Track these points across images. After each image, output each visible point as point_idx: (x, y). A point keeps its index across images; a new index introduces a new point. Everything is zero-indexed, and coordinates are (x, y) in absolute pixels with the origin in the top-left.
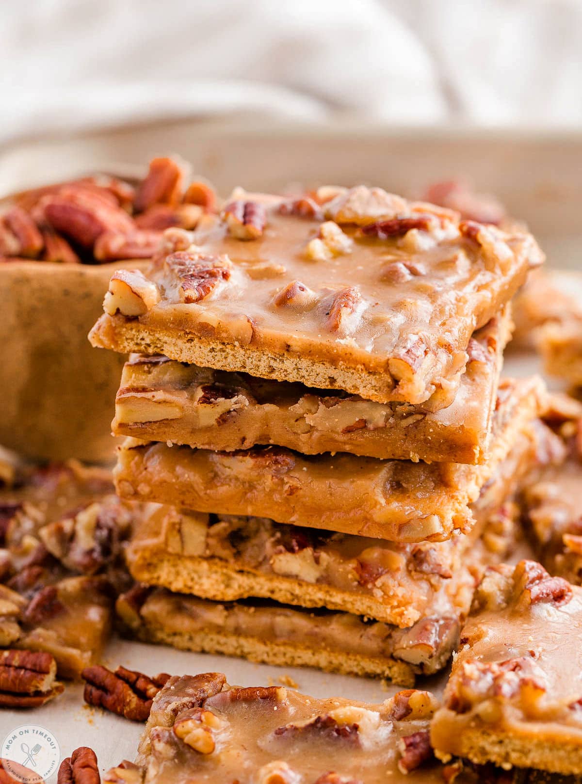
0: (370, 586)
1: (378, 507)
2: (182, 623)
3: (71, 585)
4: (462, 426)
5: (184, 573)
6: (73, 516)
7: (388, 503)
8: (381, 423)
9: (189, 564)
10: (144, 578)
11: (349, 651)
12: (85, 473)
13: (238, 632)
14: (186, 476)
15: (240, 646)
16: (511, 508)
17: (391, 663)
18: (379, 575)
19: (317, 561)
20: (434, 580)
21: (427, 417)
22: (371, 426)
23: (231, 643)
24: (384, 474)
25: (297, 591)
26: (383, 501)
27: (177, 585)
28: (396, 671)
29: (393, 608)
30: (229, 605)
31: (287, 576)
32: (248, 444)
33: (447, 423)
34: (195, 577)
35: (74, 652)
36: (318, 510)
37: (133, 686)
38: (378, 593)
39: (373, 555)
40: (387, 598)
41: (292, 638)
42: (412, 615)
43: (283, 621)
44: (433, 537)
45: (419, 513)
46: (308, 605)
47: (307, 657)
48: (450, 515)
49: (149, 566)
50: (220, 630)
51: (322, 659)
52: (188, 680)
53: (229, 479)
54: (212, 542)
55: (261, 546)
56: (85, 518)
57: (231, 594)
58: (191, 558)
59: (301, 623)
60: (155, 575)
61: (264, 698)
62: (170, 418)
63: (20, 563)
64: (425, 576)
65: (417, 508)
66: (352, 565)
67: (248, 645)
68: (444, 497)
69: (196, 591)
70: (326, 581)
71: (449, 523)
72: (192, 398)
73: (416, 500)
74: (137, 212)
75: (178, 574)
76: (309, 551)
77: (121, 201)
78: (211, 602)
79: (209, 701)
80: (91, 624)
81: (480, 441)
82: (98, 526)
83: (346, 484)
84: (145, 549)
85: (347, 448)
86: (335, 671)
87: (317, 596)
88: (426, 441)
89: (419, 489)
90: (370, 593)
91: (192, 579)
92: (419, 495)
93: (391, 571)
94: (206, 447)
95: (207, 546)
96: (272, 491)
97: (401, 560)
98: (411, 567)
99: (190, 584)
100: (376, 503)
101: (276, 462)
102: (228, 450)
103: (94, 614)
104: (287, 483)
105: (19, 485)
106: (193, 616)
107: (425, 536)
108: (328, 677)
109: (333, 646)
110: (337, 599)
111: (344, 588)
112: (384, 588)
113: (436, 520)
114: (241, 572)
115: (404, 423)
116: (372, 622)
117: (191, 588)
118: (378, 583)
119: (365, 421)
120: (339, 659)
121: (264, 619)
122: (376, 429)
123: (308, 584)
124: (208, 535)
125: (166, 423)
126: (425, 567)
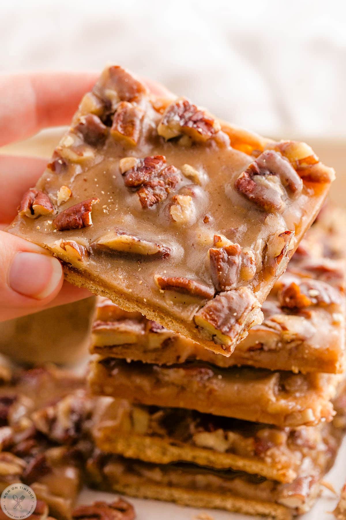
0: (262, 455)
1: (271, 403)
2: (132, 480)
3: (55, 453)
4: (328, 348)
5: (134, 445)
6: (54, 404)
7: (277, 400)
8: (273, 346)
9: (137, 440)
10: (105, 448)
11: (247, 498)
12: (59, 374)
13: (170, 485)
15: (172, 495)
17: (276, 507)
18: (268, 448)
19: (226, 438)
20: (305, 450)
21: (305, 343)
22: (266, 348)
23: (166, 493)
24: (273, 381)
25: (212, 458)
26: (273, 399)
27: (130, 453)
28: (279, 512)
29: (278, 470)
30: (164, 468)
31: (204, 448)
32: (182, 360)
33: (317, 346)
35: (60, 501)
36: (229, 405)
38: (269, 460)
39: (265, 434)
40: (274, 463)
41: (208, 489)
42: (292, 475)
43: (201, 479)
44: (307, 424)
45: (299, 407)
46: (219, 467)
47: (218, 501)
48: (319, 409)
49: (110, 440)
50: (158, 484)
51: (229, 504)
53: (168, 384)
54: (154, 424)
55: (187, 427)
56: (63, 406)
57: (166, 460)
58: (139, 435)
59: (214, 480)
62: (130, 342)
63: (19, 438)
64: (299, 448)
65: (297, 404)
66: (250, 441)
67: (177, 494)
68: (314, 396)
69: (142, 457)
70: (232, 451)
71: (318, 414)
73: (295, 398)
75: (129, 446)
76: (220, 432)
78: (152, 465)
80: (69, 480)
81: (339, 358)
82: (71, 411)
83: (249, 387)
84: (106, 428)
85: (250, 363)
86: (237, 511)
87: (226, 461)
88: (303, 359)
89: (297, 391)
90: (262, 460)
91: (140, 450)
92: (298, 395)
93: (277, 445)
94: (153, 362)
95: (150, 427)
96: (198, 392)
97: (283, 437)
98: (290, 441)
99: (138, 452)
100: (269, 400)
101: (201, 373)
102: (168, 364)
103: (71, 473)
104: (208, 386)
105: (14, 382)
106: (139, 475)
107: (303, 422)
108: (232, 516)
109: (236, 494)
110: (240, 463)
111: (245, 456)
112: (272, 456)
113: (310, 412)
114: (173, 444)
115: (289, 346)
116: (263, 479)
117: (139, 455)
118: (269, 453)
119: (262, 344)
120: (241, 504)
121: (189, 477)
122: (271, 351)
123: (220, 453)
124: (151, 420)
125: (127, 346)
126: (299, 442)
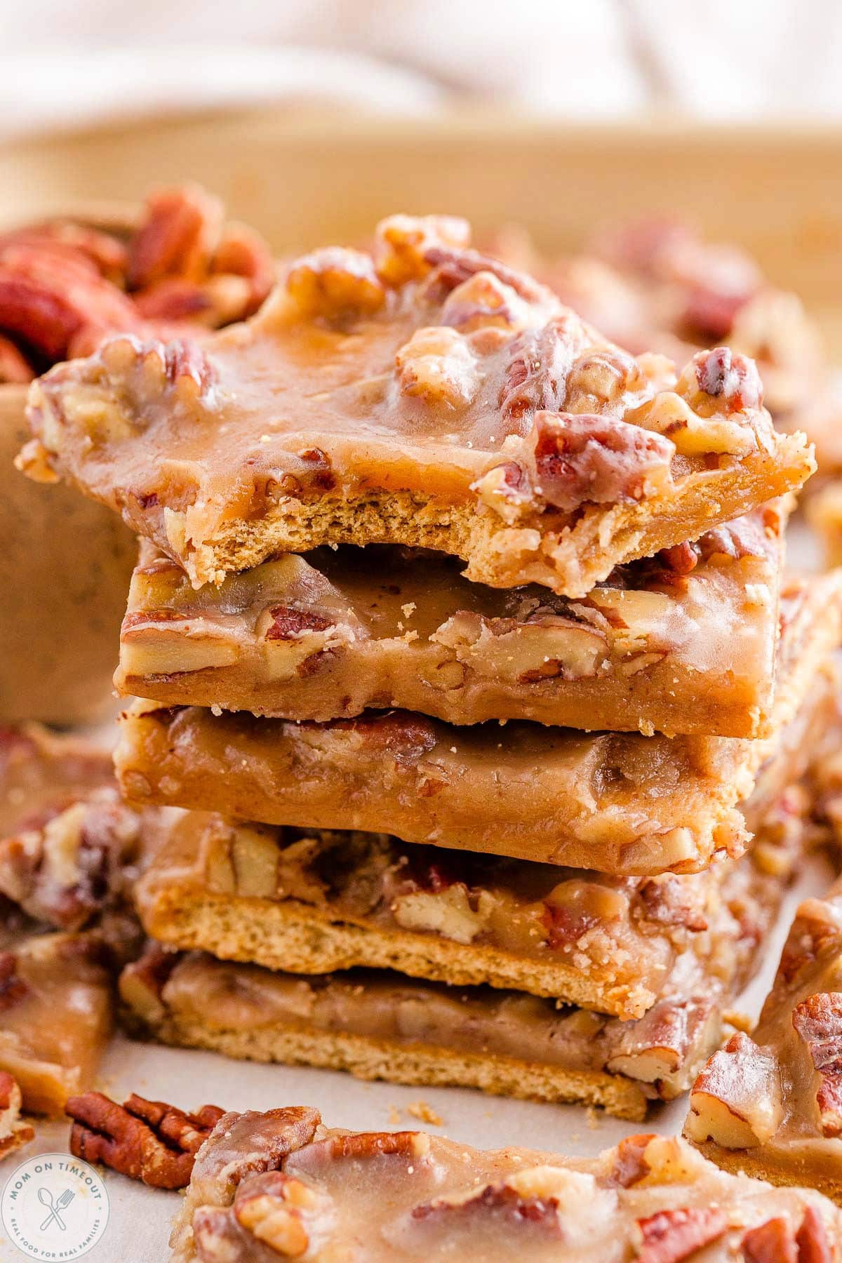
0: (567, 949)
1: (583, 814)
2: (237, 1014)
3: (40, 948)
4: (730, 672)
5: (240, 926)
6: (39, 825)
7: (600, 807)
8: (588, 669)
9: (248, 912)
10: (168, 936)
11: (529, 1059)
12: (54, 746)
13: (335, 1028)
14: (244, 762)
15: (339, 1053)
16: (796, 797)
17: (604, 1079)
18: (583, 931)
19: (474, 906)
20: (679, 935)
21: (669, 658)
22: (569, 674)
23: (323, 1047)
24: (591, 756)
25: (439, 957)
26: (591, 805)
27: (227, 948)
28: (612, 1093)
29: (608, 986)
30: (318, 982)
31: (422, 932)
32: (355, 709)
33: (703, 668)
34: (258, 931)
35: (50, 1070)
36: (476, 820)
37: (156, 1129)
38: (583, 961)
39: (574, 893)
40: (598, 969)
41: (431, 1036)
42: (642, 997)
43: (413, 1009)
44: (680, 867)
45: (656, 825)
46: (458, 980)
47: (455, 1069)
48: (708, 827)
49: (176, 914)
50: (303, 1024)
51: (484, 1073)
52: (254, 1121)
53: (319, 769)
54: (288, 873)
55: (375, 879)
56: (61, 829)
57: (322, 963)
58: (252, 901)
59: (447, 1012)
60: (188, 930)
61: (390, 1152)
62: (216, 664)
64: (662, 929)
65: (650, 815)
66: (535, 913)
67: (352, 1050)
68: (697, 797)
69: (261, 958)
70: (487, 939)
71: (707, 841)
72: (256, 631)
73: (648, 801)
74: (134, 288)
75: (227, 928)
76: (459, 890)
77: (104, 269)
78: (286, 977)
79: (293, 1157)
80: (78, 1016)
81: (760, 698)
82: (85, 842)
83: (526, 776)
84: (168, 887)
85: (528, 713)
86: (505, 1092)
87: (473, 965)
88: (666, 699)
89: (652, 783)
90: (568, 961)
91: (253, 937)
92: (653, 792)
93: (604, 923)
94: (281, 715)
95: (280, 880)
96: (397, 789)
97: (620, 901)
98: (638, 912)
99: (249, 945)
100: (580, 807)
101: (403, 739)
102: (318, 720)
103: (81, 1000)
104: (423, 775)
106: (254, 1002)
107: (665, 864)
108: (494, 1104)
109: (502, 1050)
110: (509, 970)
111: (522, 952)
112: (593, 952)
113: (685, 836)
114: (338, 924)
115: (628, 669)
116: (571, 1009)
117: (251, 952)
118: (583, 943)
119: (559, 664)
120: (512, 1073)
121: (380, 1006)
122: (581, 679)
123: (459, 944)
124: (280, 863)
125: (210, 673)
126: (662, 913)
